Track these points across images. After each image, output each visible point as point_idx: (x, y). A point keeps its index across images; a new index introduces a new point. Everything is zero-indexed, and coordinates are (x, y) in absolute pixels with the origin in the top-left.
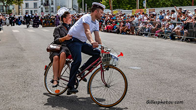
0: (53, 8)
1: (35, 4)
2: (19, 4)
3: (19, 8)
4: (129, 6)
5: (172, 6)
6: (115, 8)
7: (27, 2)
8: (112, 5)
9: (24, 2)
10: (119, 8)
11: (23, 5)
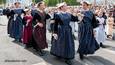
0: (21, 6)
1: (12, 4)
2: (5, 4)
3: (5, 6)
4: (54, 5)
5: (72, 5)
6: (48, 6)
7: (8, 3)
8: (47, 5)
9: (7, 3)
10: (50, 6)
11: (7, 5)
